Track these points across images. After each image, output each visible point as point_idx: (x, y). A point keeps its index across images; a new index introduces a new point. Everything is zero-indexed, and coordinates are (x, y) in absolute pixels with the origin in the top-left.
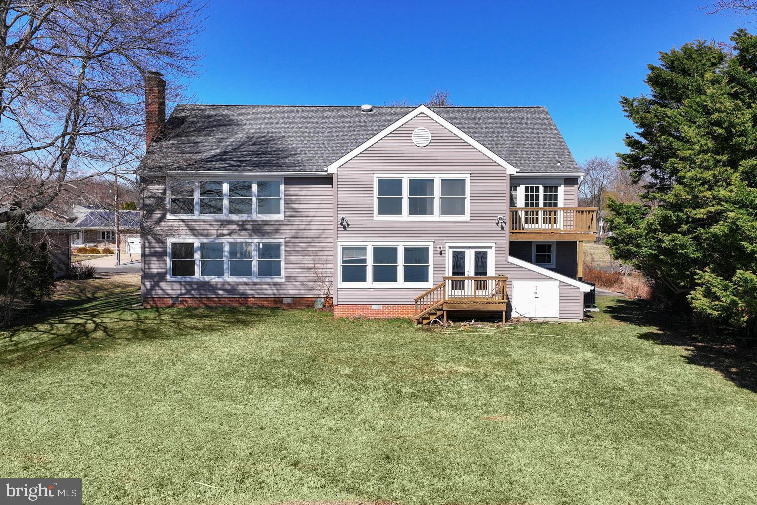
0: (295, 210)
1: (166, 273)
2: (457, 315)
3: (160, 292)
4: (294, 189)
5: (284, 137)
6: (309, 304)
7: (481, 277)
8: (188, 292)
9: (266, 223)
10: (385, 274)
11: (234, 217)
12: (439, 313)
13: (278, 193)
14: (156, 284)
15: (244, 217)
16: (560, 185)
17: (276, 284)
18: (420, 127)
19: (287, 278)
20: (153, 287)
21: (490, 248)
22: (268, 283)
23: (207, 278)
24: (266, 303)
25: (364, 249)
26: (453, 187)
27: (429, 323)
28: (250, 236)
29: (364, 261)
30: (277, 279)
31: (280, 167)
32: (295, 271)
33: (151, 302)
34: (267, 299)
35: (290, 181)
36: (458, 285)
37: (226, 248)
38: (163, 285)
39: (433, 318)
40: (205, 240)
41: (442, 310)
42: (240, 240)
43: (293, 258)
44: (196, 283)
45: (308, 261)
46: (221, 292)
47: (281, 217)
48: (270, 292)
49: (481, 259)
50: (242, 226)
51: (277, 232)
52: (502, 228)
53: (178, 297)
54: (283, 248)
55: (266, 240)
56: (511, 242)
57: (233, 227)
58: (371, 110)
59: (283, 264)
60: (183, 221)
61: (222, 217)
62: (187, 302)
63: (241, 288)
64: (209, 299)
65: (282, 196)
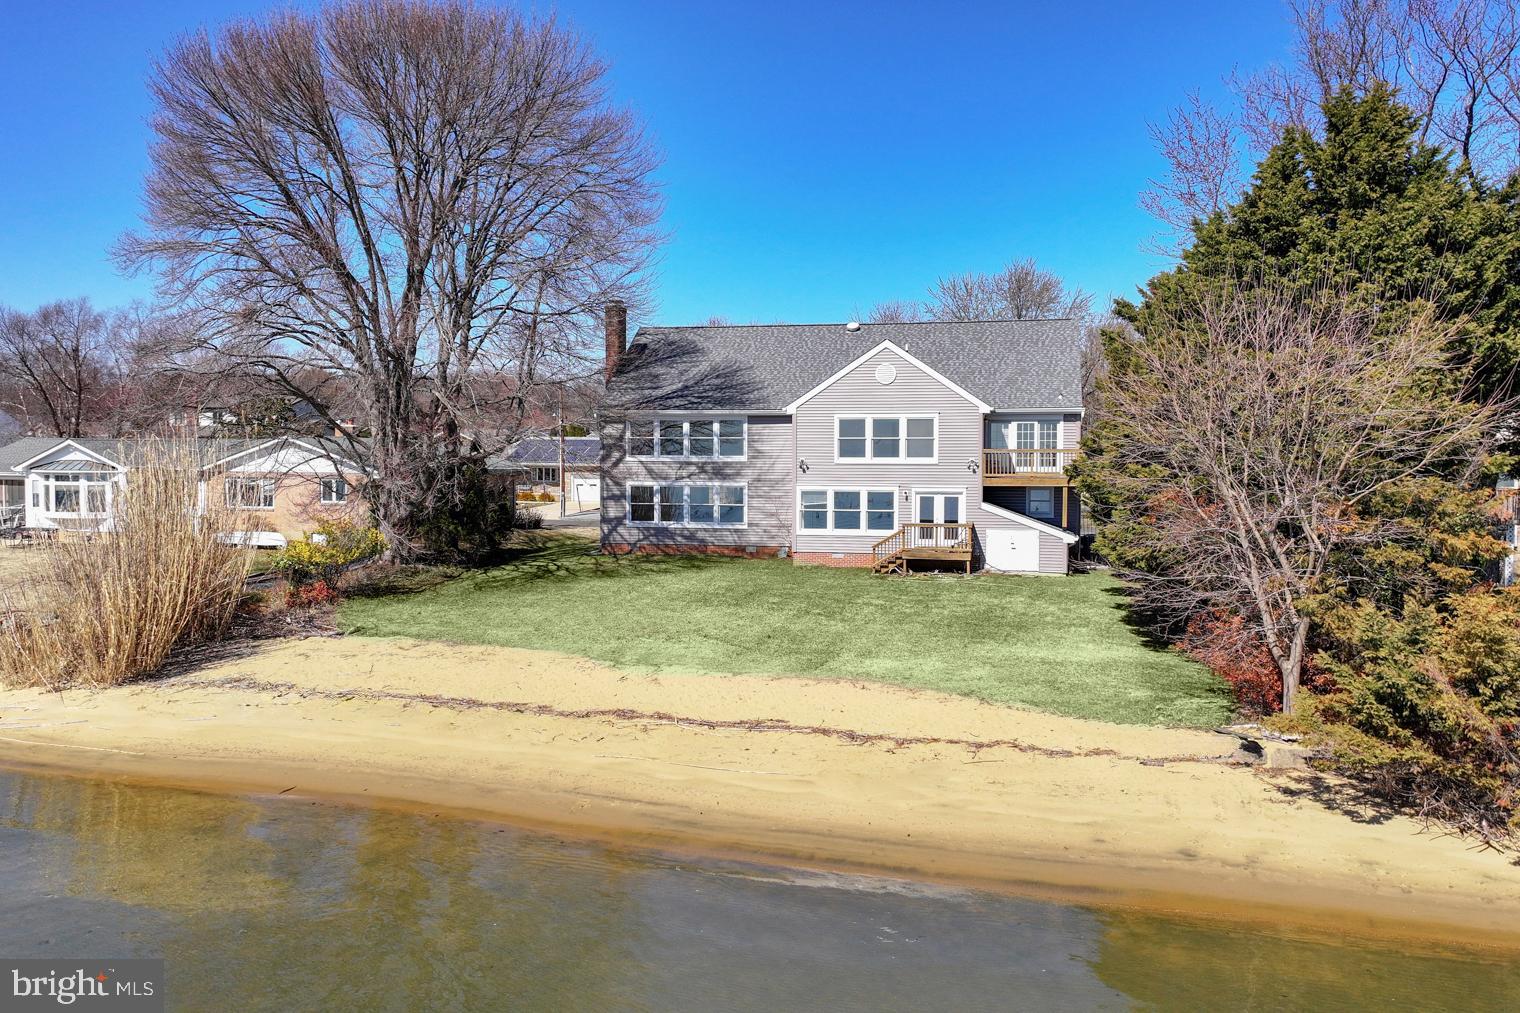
0: (759, 452)
1: (625, 517)
2: (919, 565)
3: (618, 538)
4: (757, 428)
5: (752, 367)
6: (773, 554)
7: (953, 525)
8: (646, 538)
9: (727, 464)
10: (847, 520)
11: (694, 459)
12: (899, 562)
13: (741, 433)
14: (614, 529)
15: (703, 459)
16: (1059, 421)
17: (736, 531)
18: (884, 364)
19: (750, 525)
20: (610, 532)
21: (961, 493)
22: (729, 530)
23: (665, 524)
24: (726, 552)
25: (824, 493)
26: (920, 428)
27: (887, 572)
28: (710, 479)
29: (824, 506)
30: (738, 526)
31: (742, 404)
32: (758, 518)
33: (609, 548)
34: (727, 547)
35: (754, 420)
36: (926, 534)
37: (687, 491)
38: (621, 530)
39: (892, 567)
40: (664, 483)
41: (901, 558)
42: (699, 483)
43: (755, 503)
44: (654, 529)
45: (770, 507)
46: (679, 539)
47: (743, 458)
48: (731, 539)
49: (951, 504)
50: (702, 468)
51: (738, 474)
52: (974, 471)
53: (635, 544)
54: (746, 491)
55: (727, 484)
56: (985, 488)
57: (693, 469)
58: (859, 329)
59: (746, 509)
60: (641, 462)
61: (682, 458)
62: (644, 548)
63: (700, 535)
64: (667, 546)
65: (745, 436)
